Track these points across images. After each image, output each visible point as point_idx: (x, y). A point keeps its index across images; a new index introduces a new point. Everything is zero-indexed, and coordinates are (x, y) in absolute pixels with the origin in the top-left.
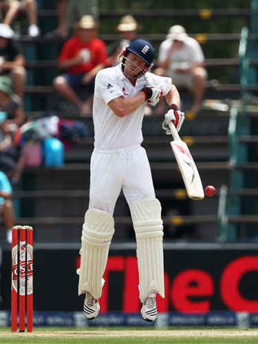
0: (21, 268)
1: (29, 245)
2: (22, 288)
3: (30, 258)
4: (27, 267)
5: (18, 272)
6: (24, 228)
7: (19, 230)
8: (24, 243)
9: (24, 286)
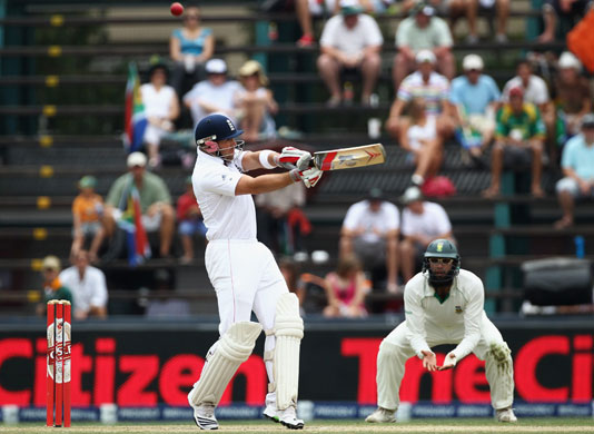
0: (58, 350)
1: (66, 323)
2: (59, 374)
3: (67, 339)
4: (64, 349)
5: (54, 354)
6: (61, 302)
7: (56, 305)
8: (61, 320)
9: (62, 372)
